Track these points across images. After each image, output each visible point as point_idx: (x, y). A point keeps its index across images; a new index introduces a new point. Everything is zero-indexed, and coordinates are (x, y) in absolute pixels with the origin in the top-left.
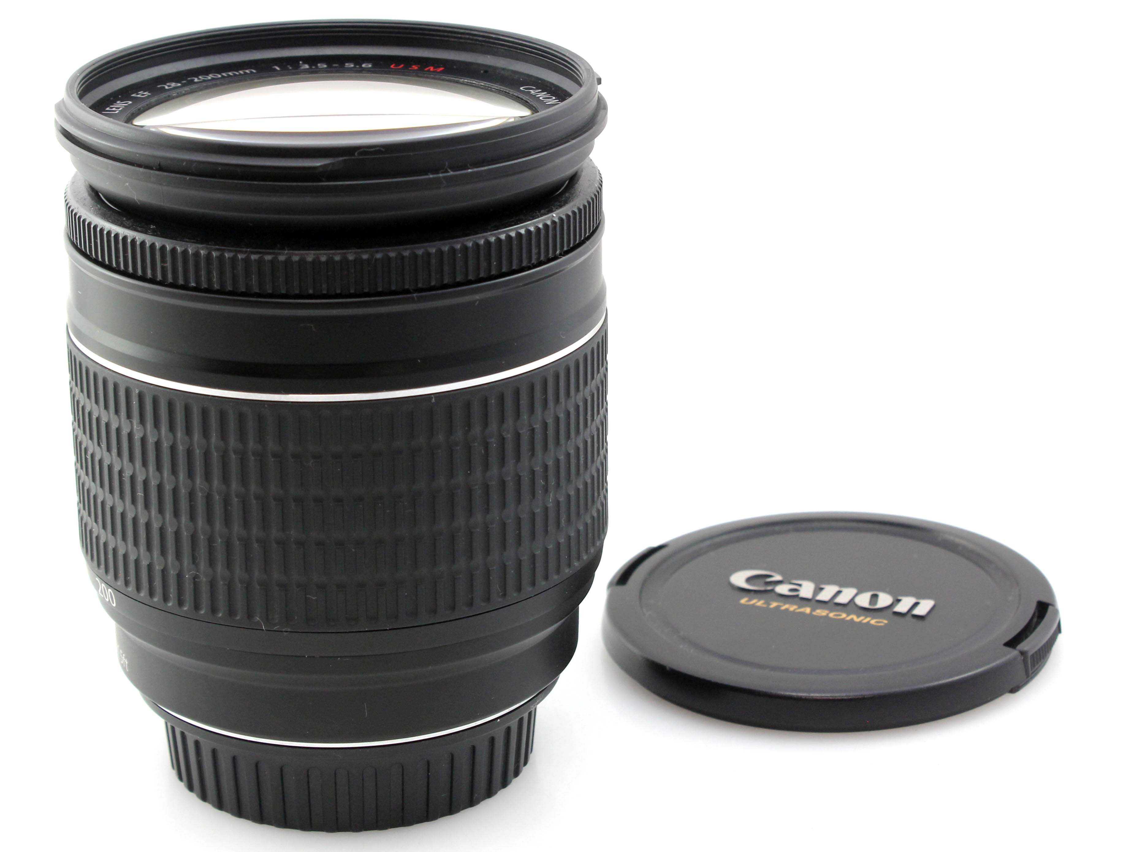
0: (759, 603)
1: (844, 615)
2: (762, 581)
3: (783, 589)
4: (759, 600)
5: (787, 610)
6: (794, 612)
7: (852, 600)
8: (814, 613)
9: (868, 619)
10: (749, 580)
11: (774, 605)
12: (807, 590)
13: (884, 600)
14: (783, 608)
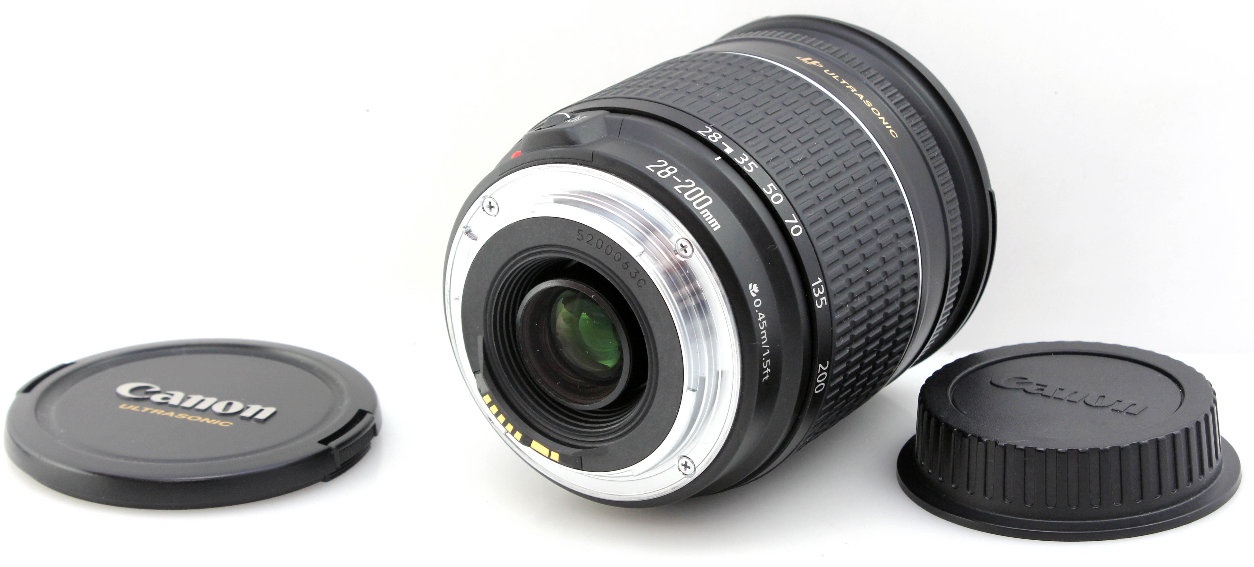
0: (134, 408)
1: (199, 418)
2: (143, 391)
3: (157, 398)
4: (136, 405)
5: (155, 413)
6: (160, 416)
7: (210, 407)
8: (176, 417)
9: (218, 422)
10: (133, 391)
11: (146, 409)
12: (176, 398)
13: (237, 406)
14: (152, 412)
